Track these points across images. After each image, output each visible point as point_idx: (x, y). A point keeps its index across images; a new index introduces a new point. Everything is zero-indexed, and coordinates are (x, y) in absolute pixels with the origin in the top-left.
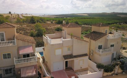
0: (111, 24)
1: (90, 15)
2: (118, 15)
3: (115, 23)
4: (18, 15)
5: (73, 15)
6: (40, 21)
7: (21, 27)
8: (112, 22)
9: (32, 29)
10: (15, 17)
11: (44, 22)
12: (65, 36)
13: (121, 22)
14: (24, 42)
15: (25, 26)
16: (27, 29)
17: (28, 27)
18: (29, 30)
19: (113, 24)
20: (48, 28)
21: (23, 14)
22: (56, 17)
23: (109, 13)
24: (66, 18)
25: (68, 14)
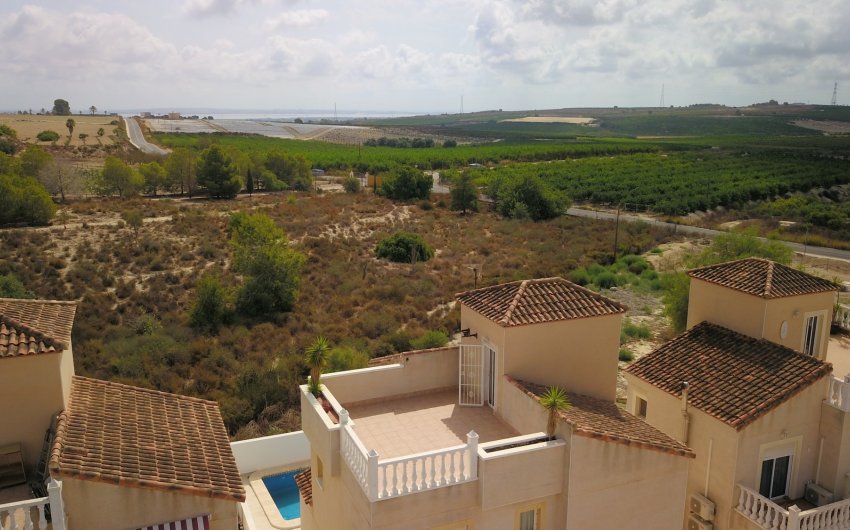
0: (771, 194)
1: (609, 119)
2: (799, 123)
3: (794, 188)
4: (118, 123)
5: (492, 123)
6: (271, 175)
7: (129, 237)
8: (775, 182)
9: (208, 255)
10: (91, 141)
11: (299, 187)
12: (482, 387)
13: (838, 182)
14: (135, 492)
15: (157, 223)
16: (171, 250)
17: (180, 232)
18: (187, 260)
19: (783, 192)
20: (324, 242)
21: (149, 116)
22: (378, 135)
23: (737, 111)
24: (450, 145)
25: (462, 115)
